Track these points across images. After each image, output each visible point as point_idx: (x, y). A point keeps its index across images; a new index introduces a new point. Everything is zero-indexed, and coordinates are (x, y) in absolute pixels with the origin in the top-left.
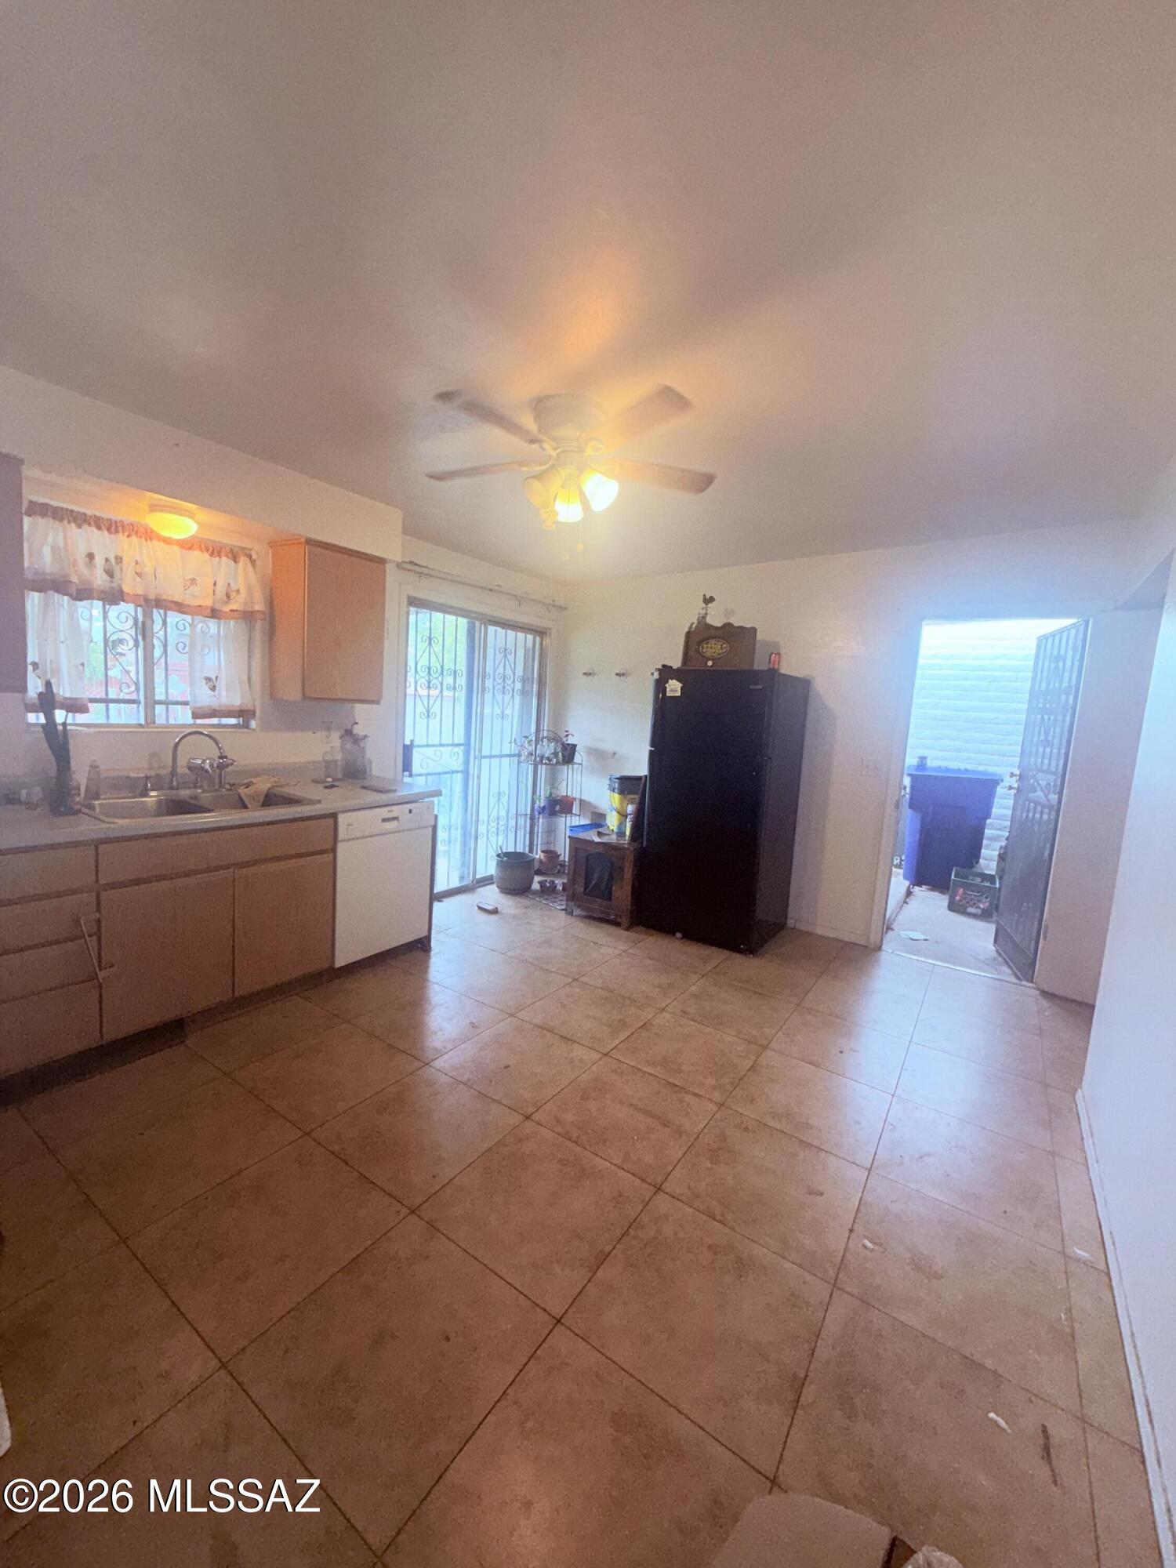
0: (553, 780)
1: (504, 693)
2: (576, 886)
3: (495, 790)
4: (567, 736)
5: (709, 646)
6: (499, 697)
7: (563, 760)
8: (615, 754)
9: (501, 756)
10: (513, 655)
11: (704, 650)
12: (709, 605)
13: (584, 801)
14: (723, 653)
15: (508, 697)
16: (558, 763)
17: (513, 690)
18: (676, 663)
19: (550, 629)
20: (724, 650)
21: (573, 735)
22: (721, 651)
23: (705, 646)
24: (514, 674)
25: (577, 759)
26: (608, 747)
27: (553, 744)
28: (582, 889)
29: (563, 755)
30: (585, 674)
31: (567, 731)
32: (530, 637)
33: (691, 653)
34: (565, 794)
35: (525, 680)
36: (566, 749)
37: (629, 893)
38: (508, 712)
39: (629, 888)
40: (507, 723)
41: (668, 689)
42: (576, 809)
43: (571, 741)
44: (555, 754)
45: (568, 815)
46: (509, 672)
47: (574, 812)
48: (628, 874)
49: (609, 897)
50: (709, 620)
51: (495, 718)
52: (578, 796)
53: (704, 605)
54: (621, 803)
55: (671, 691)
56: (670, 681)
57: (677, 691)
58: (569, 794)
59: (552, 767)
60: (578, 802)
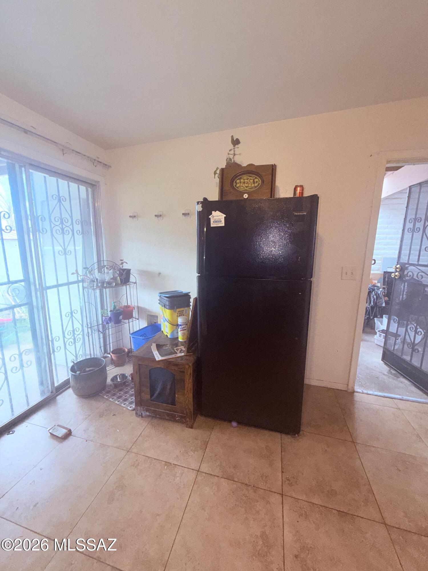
0: (116, 295)
1: (63, 233)
2: (143, 394)
3: (66, 309)
4: (122, 263)
5: (242, 180)
6: (60, 237)
7: (121, 282)
8: (160, 274)
9: (68, 284)
10: (68, 201)
11: (238, 185)
12: (237, 146)
13: (141, 308)
14: (256, 187)
15: (68, 237)
16: (117, 285)
17: (73, 231)
18: (214, 196)
19: (98, 182)
20: (256, 185)
21: (127, 263)
22: (253, 185)
23: (238, 181)
24: (71, 217)
25: (132, 279)
26: (154, 269)
27: (111, 271)
28: (148, 396)
29: (120, 279)
30: (130, 217)
31: (121, 260)
32: (83, 188)
33: (227, 188)
34: (126, 304)
35: (84, 223)
36: (123, 274)
37: (191, 400)
38: (71, 248)
39: (191, 395)
40: (71, 258)
41: (212, 221)
42: (135, 314)
43: (125, 267)
44: (114, 278)
45: (130, 320)
46: (65, 215)
47: (134, 315)
48: (189, 384)
49: (173, 403)
50: (238, 160)
51: (57, 254)
52: (136, 304)
53: (232, 146)
54: (172, 315)
55: (215, 222)
56: (213, 212)
57: (221, 221)
58: (129, 304)
59: (114, 289)
60: (136, 309)
